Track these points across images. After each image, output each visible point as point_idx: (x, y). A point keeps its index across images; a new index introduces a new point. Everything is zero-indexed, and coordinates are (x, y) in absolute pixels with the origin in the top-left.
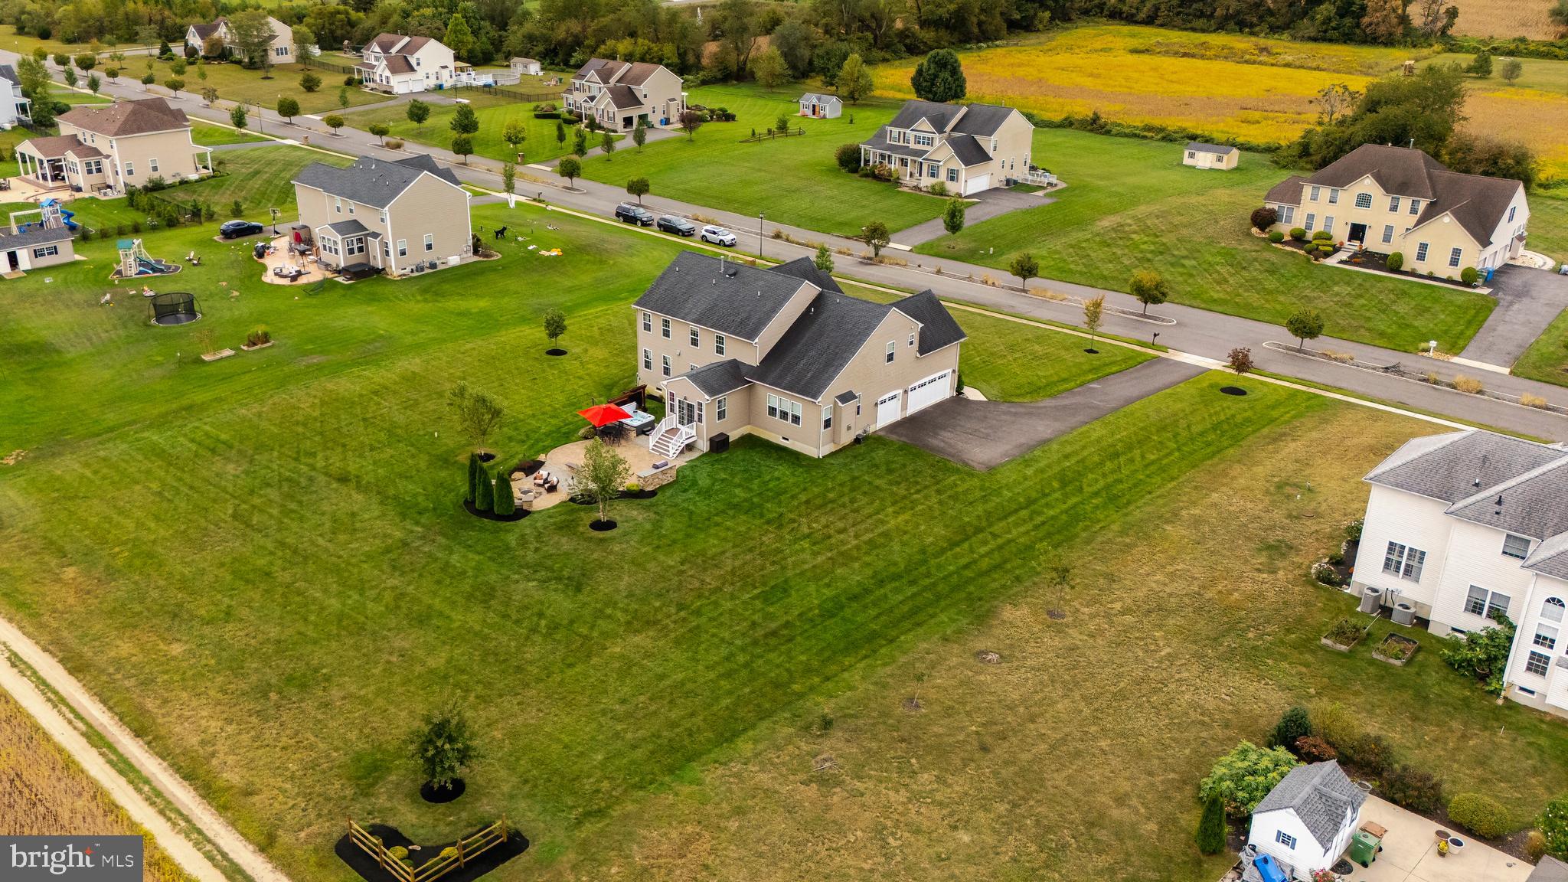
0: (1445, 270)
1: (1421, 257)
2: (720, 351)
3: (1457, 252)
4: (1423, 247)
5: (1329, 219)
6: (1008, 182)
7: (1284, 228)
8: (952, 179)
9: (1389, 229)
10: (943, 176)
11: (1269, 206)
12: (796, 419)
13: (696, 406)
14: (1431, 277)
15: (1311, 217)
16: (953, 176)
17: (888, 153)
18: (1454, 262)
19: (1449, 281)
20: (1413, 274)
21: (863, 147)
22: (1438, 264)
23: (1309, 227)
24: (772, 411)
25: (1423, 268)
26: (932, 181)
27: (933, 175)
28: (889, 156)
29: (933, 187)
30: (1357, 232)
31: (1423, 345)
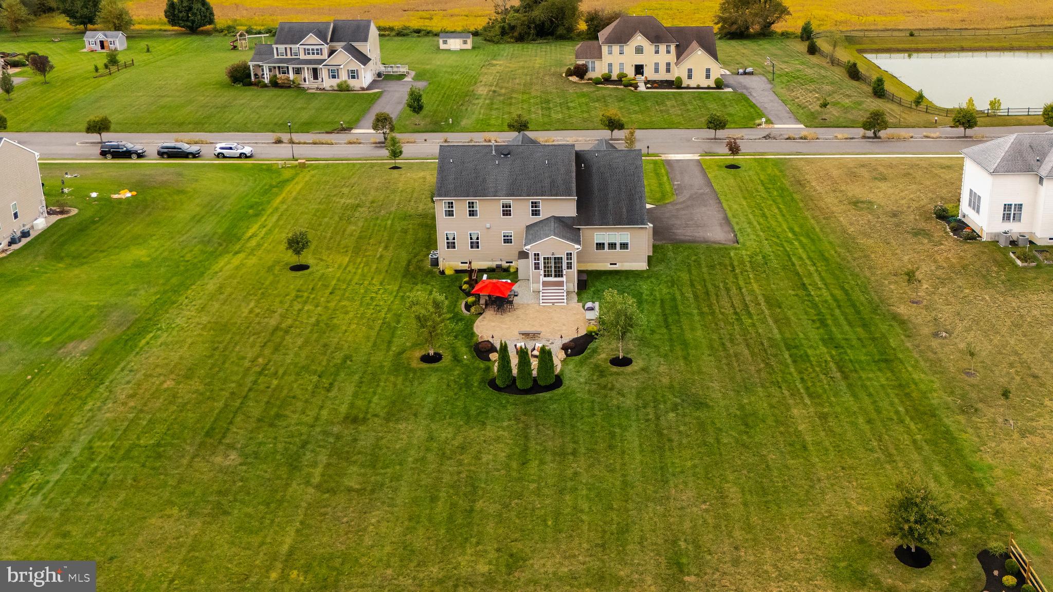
0: (705, 83)
1: (690, 77)
2: (535, 213)
3: (708, 70)
4: (690, 71)
5: (622, 64)
6: (379, 75)
7: (591, 75)
8: (353, 77)
9: (657, 65)
10: (344, 76)
11: (581, 62)
12: (624, 246)
13: (564, 257)
14: (698, 87)
15: (610, 65)
16: (353, 75)
17: (286, 65)
18: (708, 77)
19: (709, 88)
20: (688, 87)
21: (251, 64)
22: (698, 79)
23: (610, 71)
24: (600, 246)
25: (693, 83)
26: (334, 82)
27: (334, 77)
28: (288, 67)
29: (339, 86)
30: (639, 69)
31: (758, 122)
